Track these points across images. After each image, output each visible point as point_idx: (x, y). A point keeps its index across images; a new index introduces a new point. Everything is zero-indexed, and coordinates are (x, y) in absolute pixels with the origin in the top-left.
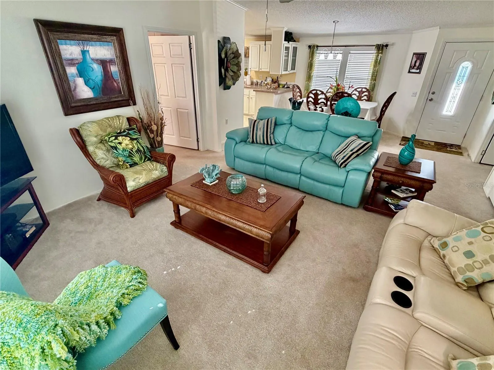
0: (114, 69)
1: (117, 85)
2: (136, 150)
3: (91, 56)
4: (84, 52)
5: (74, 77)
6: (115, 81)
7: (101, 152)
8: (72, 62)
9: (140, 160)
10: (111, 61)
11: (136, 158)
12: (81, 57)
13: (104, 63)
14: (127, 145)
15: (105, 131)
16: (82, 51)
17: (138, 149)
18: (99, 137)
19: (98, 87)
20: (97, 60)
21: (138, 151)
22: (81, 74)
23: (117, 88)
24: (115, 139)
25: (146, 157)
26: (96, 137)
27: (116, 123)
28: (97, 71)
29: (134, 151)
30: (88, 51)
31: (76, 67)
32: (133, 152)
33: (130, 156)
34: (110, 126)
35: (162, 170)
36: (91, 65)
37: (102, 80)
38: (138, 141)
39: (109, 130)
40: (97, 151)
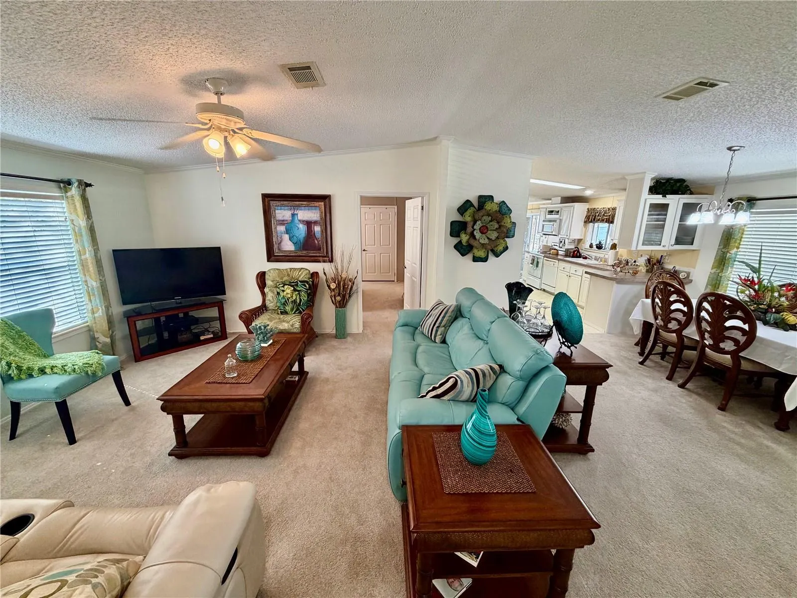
0: (317, 229)
1: (318, 242)
2: (292, 300)
3: (299, 218)
4: (293, 215)
5: (282, 233)
6: (316, 239)
7: (272, 295)
8: (282, 223)
9: (291, 310)
10: (316, 223)
11: (288, 308)
12: (291, 219)
13: (309, 224)
14: (287, 294)
15: (282, 278)
16: (292, 214)
17: (294, 300)
18: (275, 282)
19: (299, 243)
20: (303, 221)
21: (294, 302)
22: (287, 231)
23: (317, 245)
24: (282, 287)
25: (298, 309)
26: (272, 281)
27: (295, 274)
28: (302, 230)
29: (290, 301)
30: (297, 214)
31: (285, 227)
32: (288, 301)
33: (284, 304)
34: (288, 275)
35: (293, 325)
36: (297, 225)
37: (304, 238)
38: (299, 294)
39: (285, 278)
40: (269, 293)
